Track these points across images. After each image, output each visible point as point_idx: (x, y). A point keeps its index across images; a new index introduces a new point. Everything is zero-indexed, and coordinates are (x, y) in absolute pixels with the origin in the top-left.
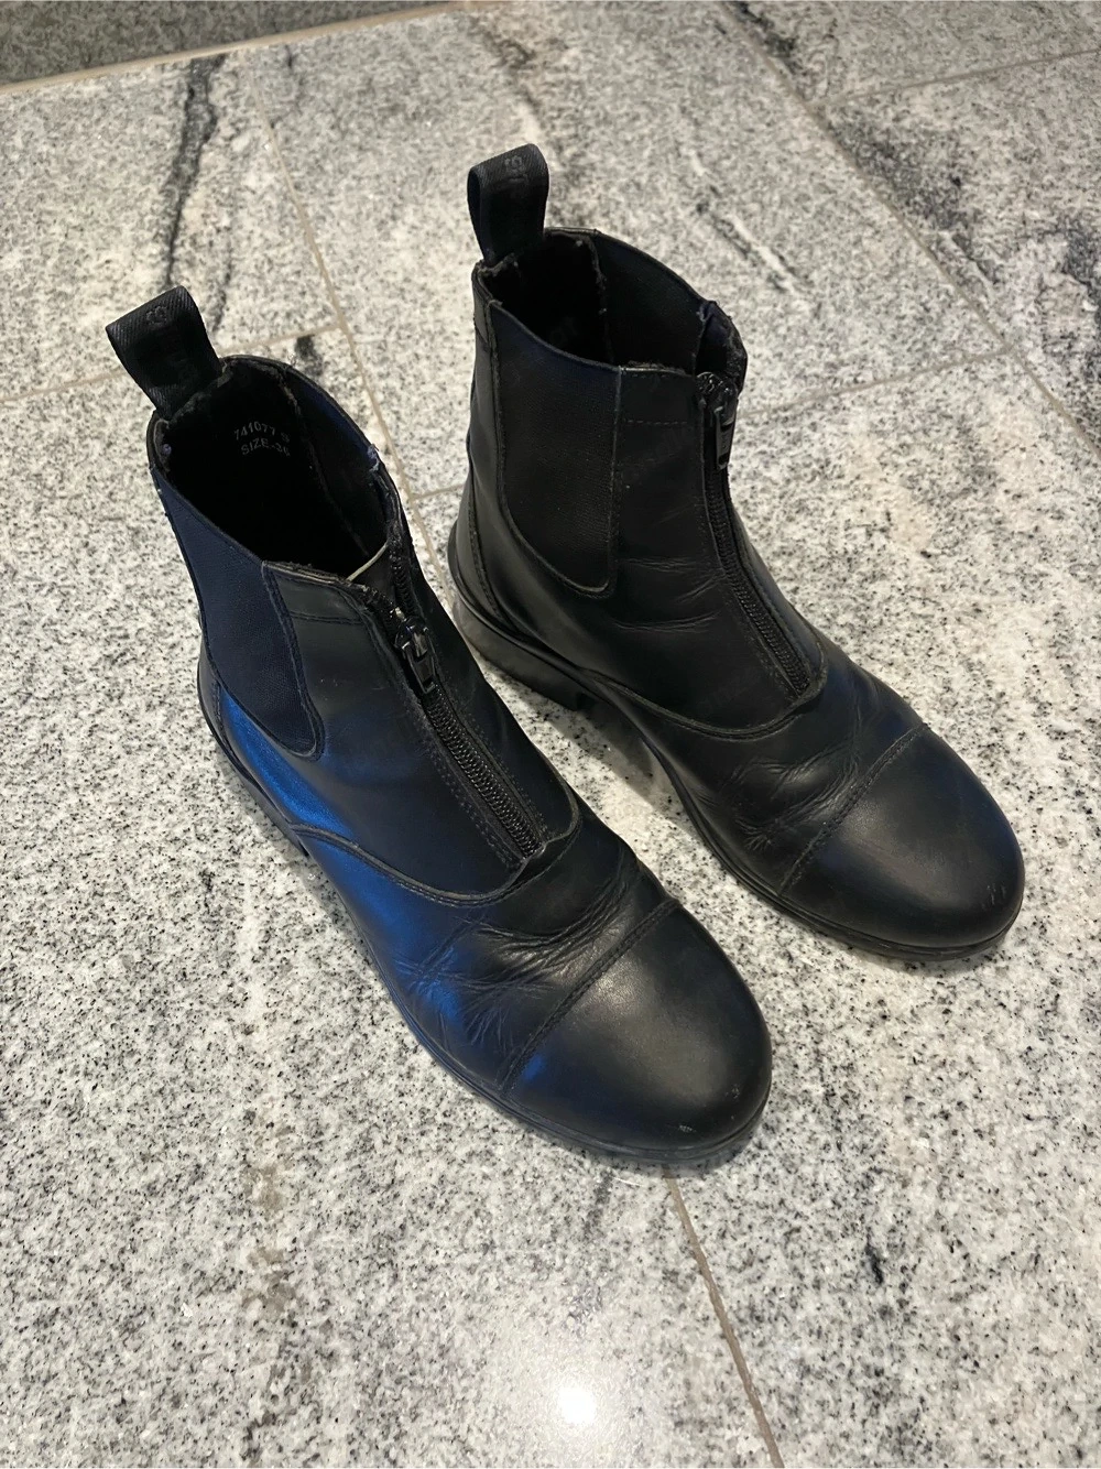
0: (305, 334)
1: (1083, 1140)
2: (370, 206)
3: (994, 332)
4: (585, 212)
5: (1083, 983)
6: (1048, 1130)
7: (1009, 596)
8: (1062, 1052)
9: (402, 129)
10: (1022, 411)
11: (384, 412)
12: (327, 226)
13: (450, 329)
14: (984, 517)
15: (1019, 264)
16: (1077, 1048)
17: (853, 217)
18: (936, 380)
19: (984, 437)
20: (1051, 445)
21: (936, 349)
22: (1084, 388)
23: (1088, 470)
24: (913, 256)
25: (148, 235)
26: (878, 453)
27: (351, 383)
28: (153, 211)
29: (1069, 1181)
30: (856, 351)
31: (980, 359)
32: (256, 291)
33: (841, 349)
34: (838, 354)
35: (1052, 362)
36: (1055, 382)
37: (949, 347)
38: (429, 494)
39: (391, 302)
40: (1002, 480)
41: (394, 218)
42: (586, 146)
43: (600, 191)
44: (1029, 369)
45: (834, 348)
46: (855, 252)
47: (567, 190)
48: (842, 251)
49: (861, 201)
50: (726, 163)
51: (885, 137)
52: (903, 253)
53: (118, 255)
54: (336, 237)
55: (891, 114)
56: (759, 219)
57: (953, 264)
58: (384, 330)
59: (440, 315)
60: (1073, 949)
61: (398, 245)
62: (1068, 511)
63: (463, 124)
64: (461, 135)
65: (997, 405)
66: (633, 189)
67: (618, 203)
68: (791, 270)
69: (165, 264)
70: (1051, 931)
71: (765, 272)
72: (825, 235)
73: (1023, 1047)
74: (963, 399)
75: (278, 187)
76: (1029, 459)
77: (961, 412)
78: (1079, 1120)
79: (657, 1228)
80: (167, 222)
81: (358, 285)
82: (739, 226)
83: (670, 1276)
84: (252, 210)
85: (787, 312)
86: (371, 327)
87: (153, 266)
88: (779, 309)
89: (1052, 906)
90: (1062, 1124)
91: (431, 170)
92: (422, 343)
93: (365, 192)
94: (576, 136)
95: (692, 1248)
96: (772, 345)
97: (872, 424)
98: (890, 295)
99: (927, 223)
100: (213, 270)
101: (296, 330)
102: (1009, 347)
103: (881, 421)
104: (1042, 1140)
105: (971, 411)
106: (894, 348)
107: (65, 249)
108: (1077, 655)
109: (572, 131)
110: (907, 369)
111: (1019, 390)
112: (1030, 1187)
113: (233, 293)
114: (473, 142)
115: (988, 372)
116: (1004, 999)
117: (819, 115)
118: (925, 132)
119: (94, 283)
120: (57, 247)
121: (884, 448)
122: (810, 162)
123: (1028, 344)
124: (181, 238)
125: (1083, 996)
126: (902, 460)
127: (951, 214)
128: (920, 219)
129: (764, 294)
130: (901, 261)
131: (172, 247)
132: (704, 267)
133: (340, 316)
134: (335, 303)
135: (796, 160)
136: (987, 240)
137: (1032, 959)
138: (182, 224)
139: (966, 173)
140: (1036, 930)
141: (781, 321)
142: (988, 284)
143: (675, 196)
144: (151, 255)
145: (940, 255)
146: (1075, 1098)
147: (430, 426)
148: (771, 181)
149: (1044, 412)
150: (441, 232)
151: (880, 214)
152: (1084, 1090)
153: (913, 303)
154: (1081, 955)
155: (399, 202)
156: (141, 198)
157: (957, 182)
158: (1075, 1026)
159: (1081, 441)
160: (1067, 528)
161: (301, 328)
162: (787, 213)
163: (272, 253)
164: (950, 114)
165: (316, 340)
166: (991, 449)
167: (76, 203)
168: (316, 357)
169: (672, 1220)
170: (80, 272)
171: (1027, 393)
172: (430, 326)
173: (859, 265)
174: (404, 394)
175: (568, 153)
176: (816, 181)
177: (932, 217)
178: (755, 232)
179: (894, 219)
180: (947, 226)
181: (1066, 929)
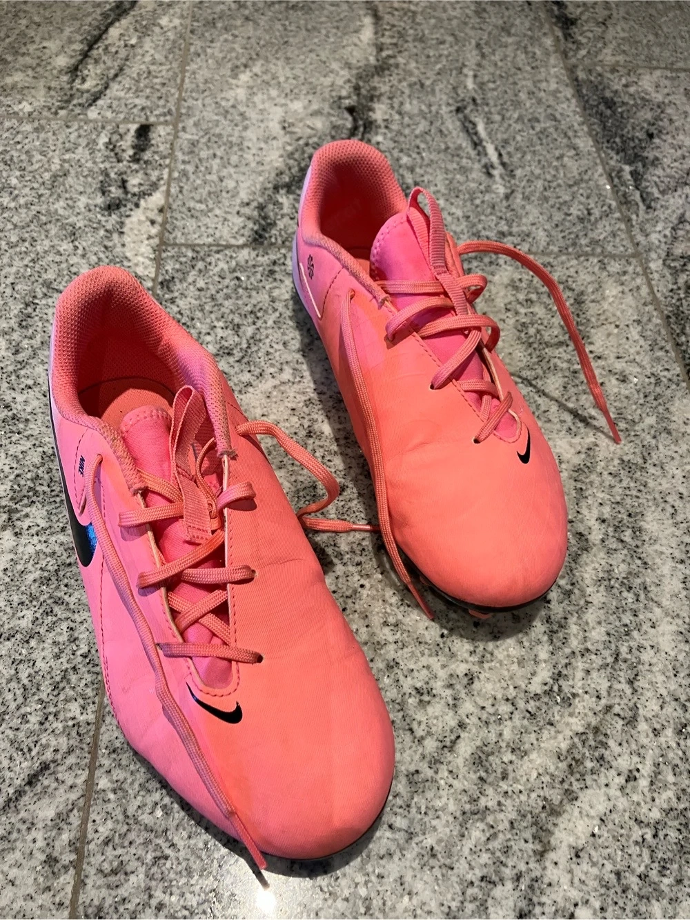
0: (148, 123)
1: (426, 858)
2: (234, 55)
3: (632, 241)
4: (377, 93)
5: (483, 732)
6: (401, 842)
7: (558, 426)
8: (442, 782)
9: (281, 13)
10: (629, 299)
11: (173, 185)
12: (199, 60)
13: (246, 144)
14: (565, 365)
15: (672, 201)
16: (455, 783)
17: (565, 141)
18: (574, 262)
19: (592, 309)
20: (639, 328)
21: (583, 241)
22: (682, 296)
23: (660, 354)
24: (596, 176)
25: (79, 38)
26: (507, 301)
27: (162, 162)
28: (90, 25)
29: (400, 888)
30: (524, 228)
31: (613, 257)
32: (130, 89)
33: (515, 224)
34: (510, 227)
35: (667, 272)
36: (662, 287)
37: (594, 242)
38: (175, 244)
39: (216, 118)
40: (591, 343)
41: (246, 66)
42: (400, 52)
43: (395, 82)
44: (646, 272)
45: (509, 223)
46: (555, 163)
47: (373, 76)
48: (547, 161)
49: (576, 131)
50: (491, 85)
51: (612, 95)
52: (590, 173)
53: (52, 45)
54: (201, 69)
55: (624, 81)
56: (496, 126)
57: (623, 188)
58: (201, 133)
59: (244, 134)
60: (487, 704)
61: (240, 83)
62: (631, 378)
63: (323, 19)
64: (318, 26)
65: (611, 290)
66: (418, 87)
67: (403, 93)
68: (503, 164)
69: (80, 58)
70: (477, 685)
71: (484, 160)
72: (538, 147)
73: (412, 768)
74: (589, 280)
75: (179, 28)
76: (618, 335)
77: (583, 288)
78: (430, 841)
79: (61, 819)
80: (96, 33)
81: (200, 102)
82: (481, 128)
83: (51, 861)
84: (155, 39)
85: (488, 190)
86: (194, 130)
87: (72, 57)
88: (482, 187)
89: (486, 665)
90: (416, 840)
91: (286, 42)
92: (223, 148)
93: (236, 46)
94: (395, 45)
95: (79, 846)
96: (465, 210)
97: (512, 281)
98: (567, 198)
99: (615, 157)
100: (109, 69)
101: (143, 120)
102: (639, 255)
103: (520, 280)
104: (393, 847)
105: (590, 290)
106: (553, 233)
107: (22, 34)
108: (591, 483)
109: (394, 41)
110: (556, 249)
111: (633, 284)
112: (366, 883)
113: (115, 86)
114: (324, 32)
115: (615, 267)
116: (415, 726)
117: (571, 70)
118: (643, 99)
119: (27, 58)
120: (17, 32)
121: (513, 299)
122: (551, 98)
123: (653, 255)
124: (99, 44)
125: (479, 743)
126: (523, 311)
127: (636, 155)
128: (613, 154)
129: (477, 174)
130: (586, 177)
131: (91, 47)
132: (443, 146)
133: (176, 118)
134: (178, 109)
135: (542, 94)
136: (655, 179)
137: (451, 702)
138: (104, 37)
139: (660, 132)
140: (465, 681)
141: (480, 195)
142: (642, 207)
143: (444, 97)
144: (74, 50)
145: (616, 180)
146: (434, 823)
147: (200, 202)
148: (517, 104)
149: (645, 304)
150: (273, 82)
151: (585, 143)
152: (445, 818)
153: (581, 207)
154: (491, 710)
155: (255, 57)
156: (89, 14)
157: (651, 136)
158: (461, 765)
159: (663, 332)
160: (625, 390)
161: (147, 119)
162: (518, 127)
163: (152, 68)
164: (666, 91)
165: (152, 129)
166: (593, 319)
167: (45, 9)
168: (147, 139)
169: (75, 819)
170: (23, 50)
171: (638, 288)
172: (234, 139)
173: (553, 172)
174: (192, 177)
175: (384, 54)
176: (549, 111)
177: (622, 154)
178: (490, 134)
179: (594, 149)
180: (630, 163)
181: (489, 686)
